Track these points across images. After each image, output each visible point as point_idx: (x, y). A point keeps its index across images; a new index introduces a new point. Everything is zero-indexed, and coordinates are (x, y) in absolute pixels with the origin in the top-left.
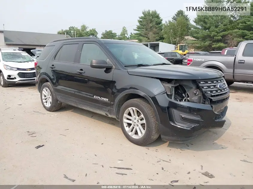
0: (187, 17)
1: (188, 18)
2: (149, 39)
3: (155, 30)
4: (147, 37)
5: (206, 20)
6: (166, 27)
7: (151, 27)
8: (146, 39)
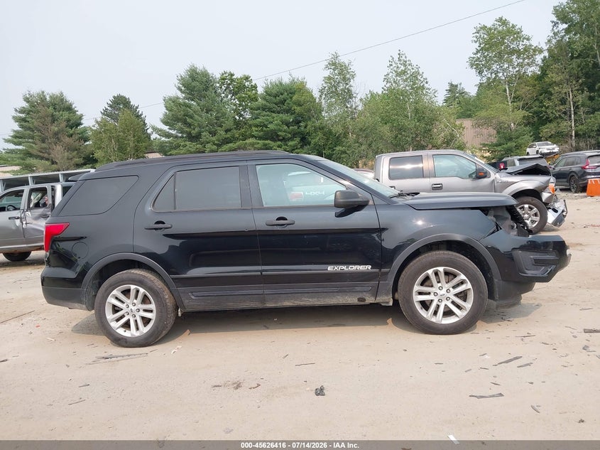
0: (138, 110)
1: (140, 113)
2: (53, 163)
3: (67, 140)
4: (47, 159)
5: (189, 120)
6: (97, 133)
7: (56, 134)
8: (48, 163)
